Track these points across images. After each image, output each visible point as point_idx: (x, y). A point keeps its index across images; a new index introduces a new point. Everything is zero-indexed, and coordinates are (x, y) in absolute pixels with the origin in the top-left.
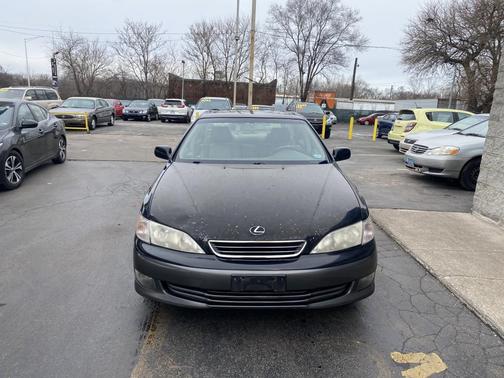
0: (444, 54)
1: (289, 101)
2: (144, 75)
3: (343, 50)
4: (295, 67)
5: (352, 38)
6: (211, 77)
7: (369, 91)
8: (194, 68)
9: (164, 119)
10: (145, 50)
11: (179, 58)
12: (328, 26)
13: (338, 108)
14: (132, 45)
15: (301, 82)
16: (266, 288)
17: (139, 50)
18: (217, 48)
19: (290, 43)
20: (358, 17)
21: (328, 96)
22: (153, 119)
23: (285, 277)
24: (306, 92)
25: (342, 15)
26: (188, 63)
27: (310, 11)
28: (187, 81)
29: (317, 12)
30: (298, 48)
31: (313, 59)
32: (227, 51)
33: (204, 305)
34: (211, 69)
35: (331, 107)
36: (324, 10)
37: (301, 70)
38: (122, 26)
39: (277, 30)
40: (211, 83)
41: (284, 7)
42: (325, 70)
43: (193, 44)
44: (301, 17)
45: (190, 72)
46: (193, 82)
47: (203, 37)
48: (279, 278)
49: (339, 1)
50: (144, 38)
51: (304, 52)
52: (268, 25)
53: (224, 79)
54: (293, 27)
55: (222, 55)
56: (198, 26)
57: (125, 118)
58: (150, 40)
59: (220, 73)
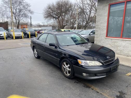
0: (53, 16)
5: (29, 11)
15: (16, 22)
20: (30, 5)
21: (25, 26)
33: (105, 76)
36: (20, 2)
37: (16, 19)
49: (24, 0)
52: (2, 5)
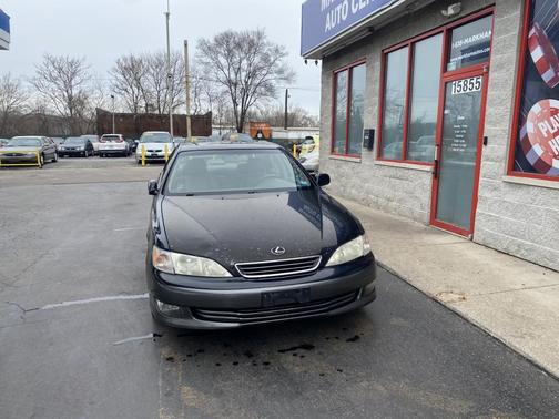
1: (226, 131)
2: (68, 111)
3: (274, 82)
4: (229, 99)
5: (281, 72)
6: (142, 110)
7: (309, 119)
8: (124, 103)
9: (102, 154)
10: (68, 86)
11: (107, 92)
12: (257, 60)
13: (273, 137)
14: (54, 80)
15: (236, 113)
16: (293, 301)
17: (62, 86)
18: (148, 82)
19: (222, 76)
20: (285, 52)
21: (263, 127)
22: (90, 155)
23: (308, 289)
24: (242, 122)
25: (270, 50)
26: (118, 97)
27: (239, 46)
28: (117, 115)
29: (246, 47)
30: (229, 81)
31: (245, 91)
32: (158, 84)
33: (236, 325)
34: (142, 103)
35: (267, 137)
36: (252, 45)
37: (234, 101)
38: (41, 61)
39: (207, 64)
40: (143, 117)
41: (212, 41)
42: (257, 101)
43: (122, 78)
44: (229, 51)
45: (121, 106)
46: (123, 116)
47: (132, 70)
48: (304, 289)
49: (265, 38)
50: (66, 72)
51: (236, 85)
53: (157, 112)
54: (223, 61)
55: (152, 89)
56: (125, 60)
57: (61, 154)
58: (74, 74)
59: (152, 105)
